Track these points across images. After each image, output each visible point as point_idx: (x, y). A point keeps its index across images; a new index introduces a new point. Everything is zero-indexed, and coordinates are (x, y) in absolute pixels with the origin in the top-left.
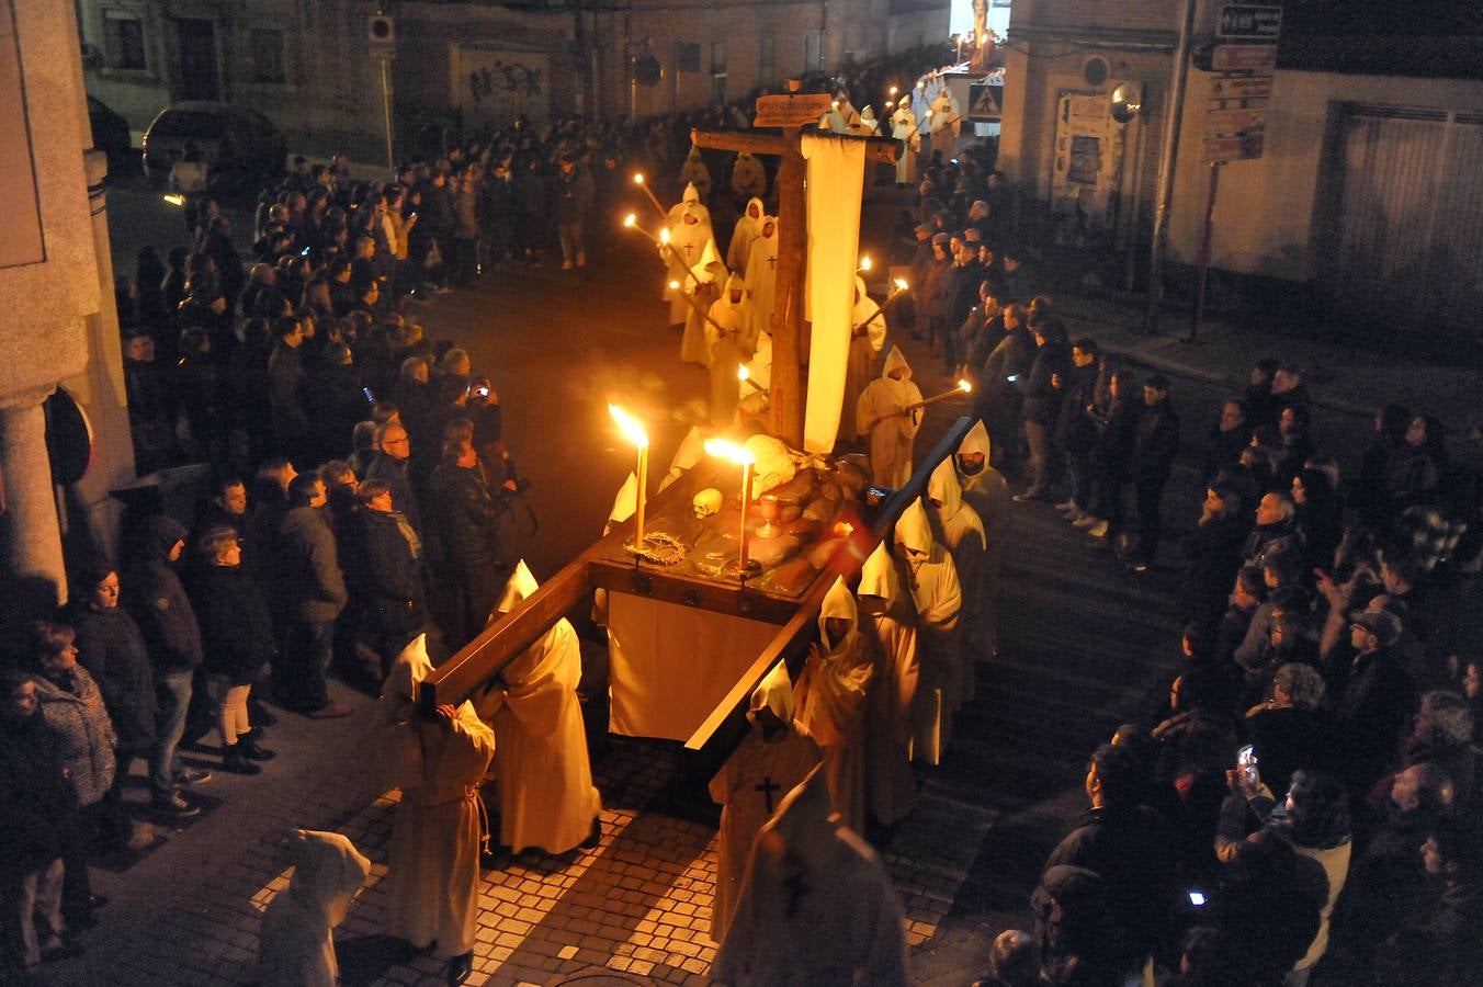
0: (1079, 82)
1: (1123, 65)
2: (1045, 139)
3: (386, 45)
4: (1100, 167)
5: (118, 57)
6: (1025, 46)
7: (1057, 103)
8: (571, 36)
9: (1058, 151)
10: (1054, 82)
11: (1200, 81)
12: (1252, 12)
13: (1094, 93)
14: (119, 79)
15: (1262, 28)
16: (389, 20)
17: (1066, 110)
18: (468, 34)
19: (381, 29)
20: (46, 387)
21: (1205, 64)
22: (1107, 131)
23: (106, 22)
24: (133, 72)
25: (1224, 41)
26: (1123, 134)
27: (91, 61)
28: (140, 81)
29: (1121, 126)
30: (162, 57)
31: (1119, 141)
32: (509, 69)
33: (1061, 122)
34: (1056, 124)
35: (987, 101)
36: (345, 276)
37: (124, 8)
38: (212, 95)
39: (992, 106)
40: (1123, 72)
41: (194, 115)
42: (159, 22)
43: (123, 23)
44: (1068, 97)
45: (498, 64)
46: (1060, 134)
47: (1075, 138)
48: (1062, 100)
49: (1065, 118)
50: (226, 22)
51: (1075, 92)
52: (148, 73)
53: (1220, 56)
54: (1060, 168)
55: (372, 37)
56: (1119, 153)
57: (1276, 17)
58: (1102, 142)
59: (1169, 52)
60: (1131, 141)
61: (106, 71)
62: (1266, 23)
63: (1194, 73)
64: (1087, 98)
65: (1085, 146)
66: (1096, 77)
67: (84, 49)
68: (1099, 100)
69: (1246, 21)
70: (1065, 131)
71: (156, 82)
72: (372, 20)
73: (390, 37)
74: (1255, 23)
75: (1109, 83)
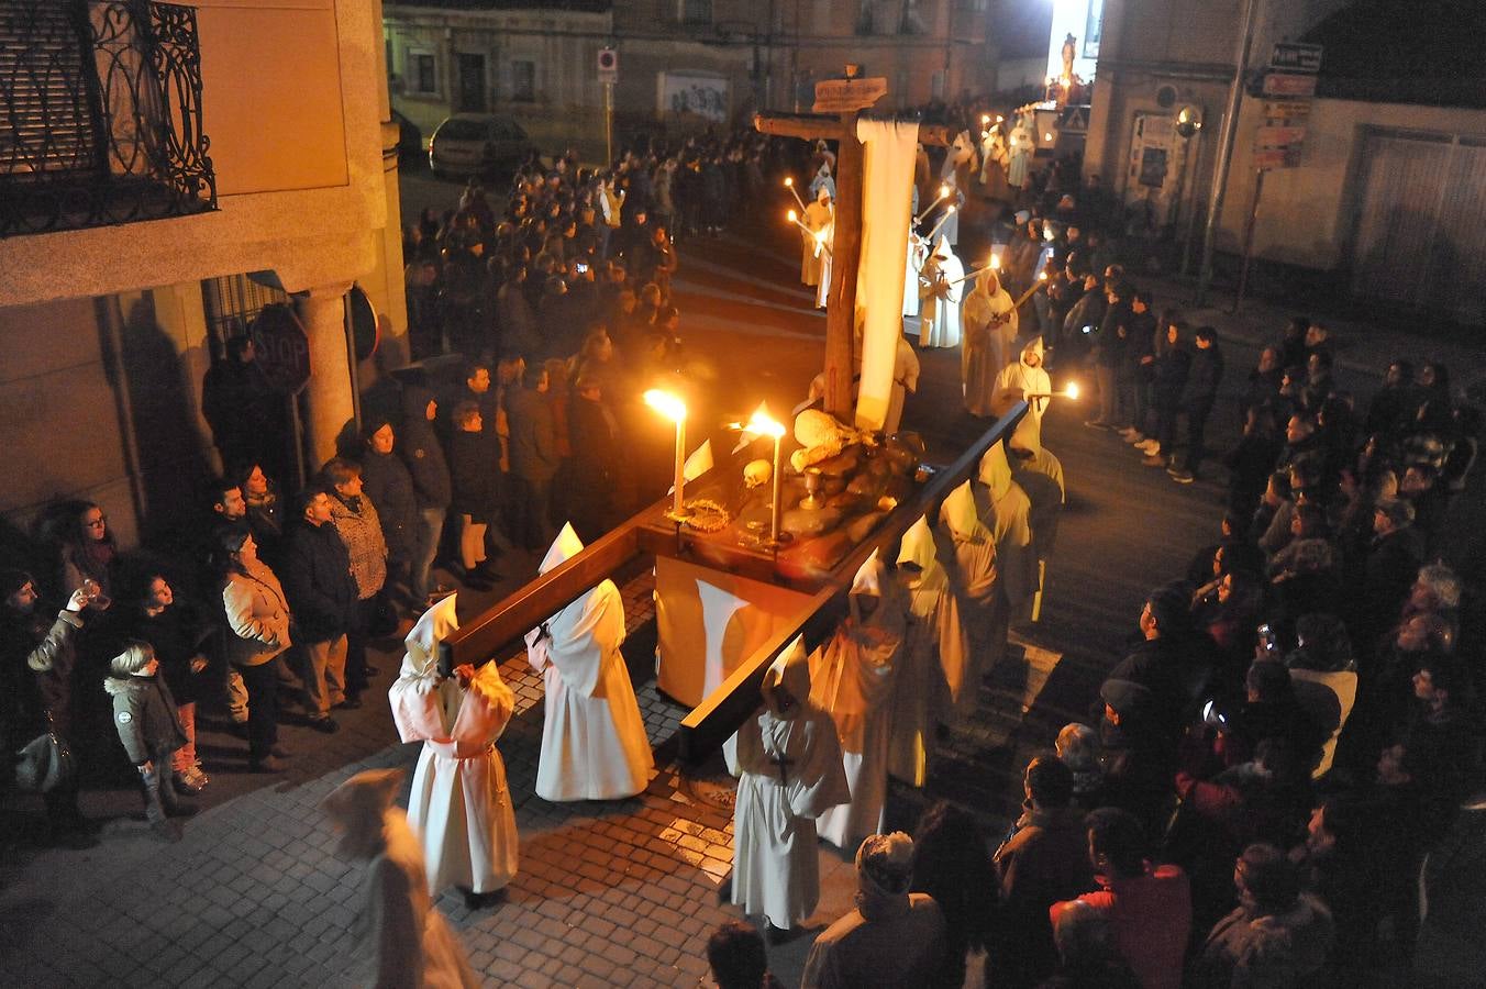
0: (1152, 105)
1: (1189, 92)
2: (1122, 152)
3: (609, 72)
4: (1165, 173)
5: (415, 82)
6: (1110, 76)
7: (1134, 120)
8: (750, 66)
9: (1132, 159)
10: (1133, 104)
11: (1252, 105)
12: (1295, 48)
13: (1164, 114)
14: (416, 99)
15: (1304, 63)
16: (613, 54)
17: (1141, 127)
18: (674, 65)
19: (607, 60)
20: (345, 284)
21: (1256, 91)
22: (1173, 145)
23: (409, 57)
24: (424, 94)
25: (1272, 71)
26: (1186, 147)
27: (395, 85)
28: (430, 101)
29: (1185, 140)
30: (446, 82)
31: (1182, 152)
32: (701, 92)
33: (1136, 137)
34: (1131, 138)
35: (1076, 119)
36: (572, 232)
37: (421, 47)
38: (480, 108)
39: (1081, 124)
40: (1188, 98)
41: (466, 123)
42: (446, 57)
43: (421, 57)
44: (1143, 117)
45: (694, 87)
46: (1135, 147)
47: (1147, 149)
48: (1138, 119)
49: (1140, 134)
50: (494, 54)
51: (1148, 113)
52: (436, 95)
53: (1270, 84)
54: (1133, 172)
55: (601, 67)
56: (1182, 162)
57: (1316, 54)
58: (1169, 153)
59: (1228, 82)
60: (1192, 152)
61: (407, 93)
62: (1307, 58)
63: (1246, 98)
64: (1157, 118)
65: (1156, 157)
66: (1167, 101)
67: (392, 77)
68: (1168, 119)
69: (1292, 56)
70: (1139, 145)
71: (441, 102)
72: (601, 53)
73: (614, 67)
74: (1299, 58)
75: (1177, 105)
